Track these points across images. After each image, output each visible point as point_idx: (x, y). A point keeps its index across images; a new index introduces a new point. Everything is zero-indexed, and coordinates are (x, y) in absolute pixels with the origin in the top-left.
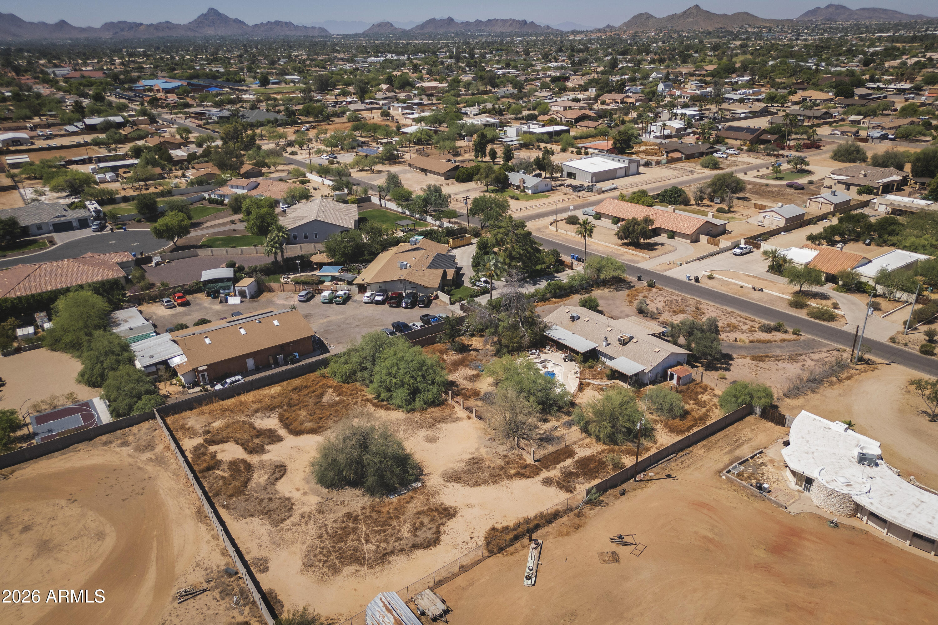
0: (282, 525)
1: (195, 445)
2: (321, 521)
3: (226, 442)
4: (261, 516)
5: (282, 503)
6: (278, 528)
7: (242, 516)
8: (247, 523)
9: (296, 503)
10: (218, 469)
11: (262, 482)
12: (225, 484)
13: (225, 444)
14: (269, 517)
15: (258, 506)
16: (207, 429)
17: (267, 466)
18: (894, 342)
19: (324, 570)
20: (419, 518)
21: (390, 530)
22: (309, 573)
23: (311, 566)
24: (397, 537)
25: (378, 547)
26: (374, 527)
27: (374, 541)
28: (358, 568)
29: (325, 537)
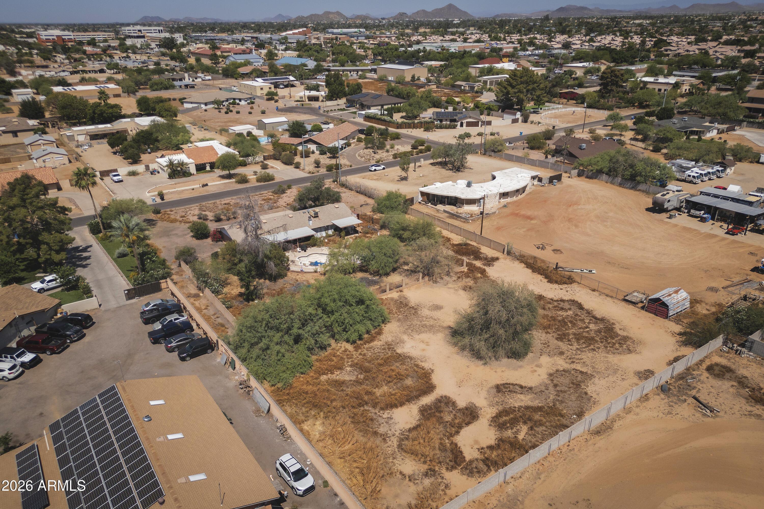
0: (588, 372)
2: (574, 352)
4: (583, 387)
5: (558, 378)
6: (594, 374)
7: (588, 400)
9: (553, 369)
11: (529, 397)
12: (540, 425)
14: (582, 382)
15: (568, 392)
17: (499, 399)
18: (313, 173)
19: (629, 343)
20: (549, 308)
21: (568, 319)
22: (637, 350)
23: (629, 350)
24: (575, 316)
25: (590, 323)
26: (569, 326)
27: (585, 325)
28: (617, 329)
29: (592, 347)
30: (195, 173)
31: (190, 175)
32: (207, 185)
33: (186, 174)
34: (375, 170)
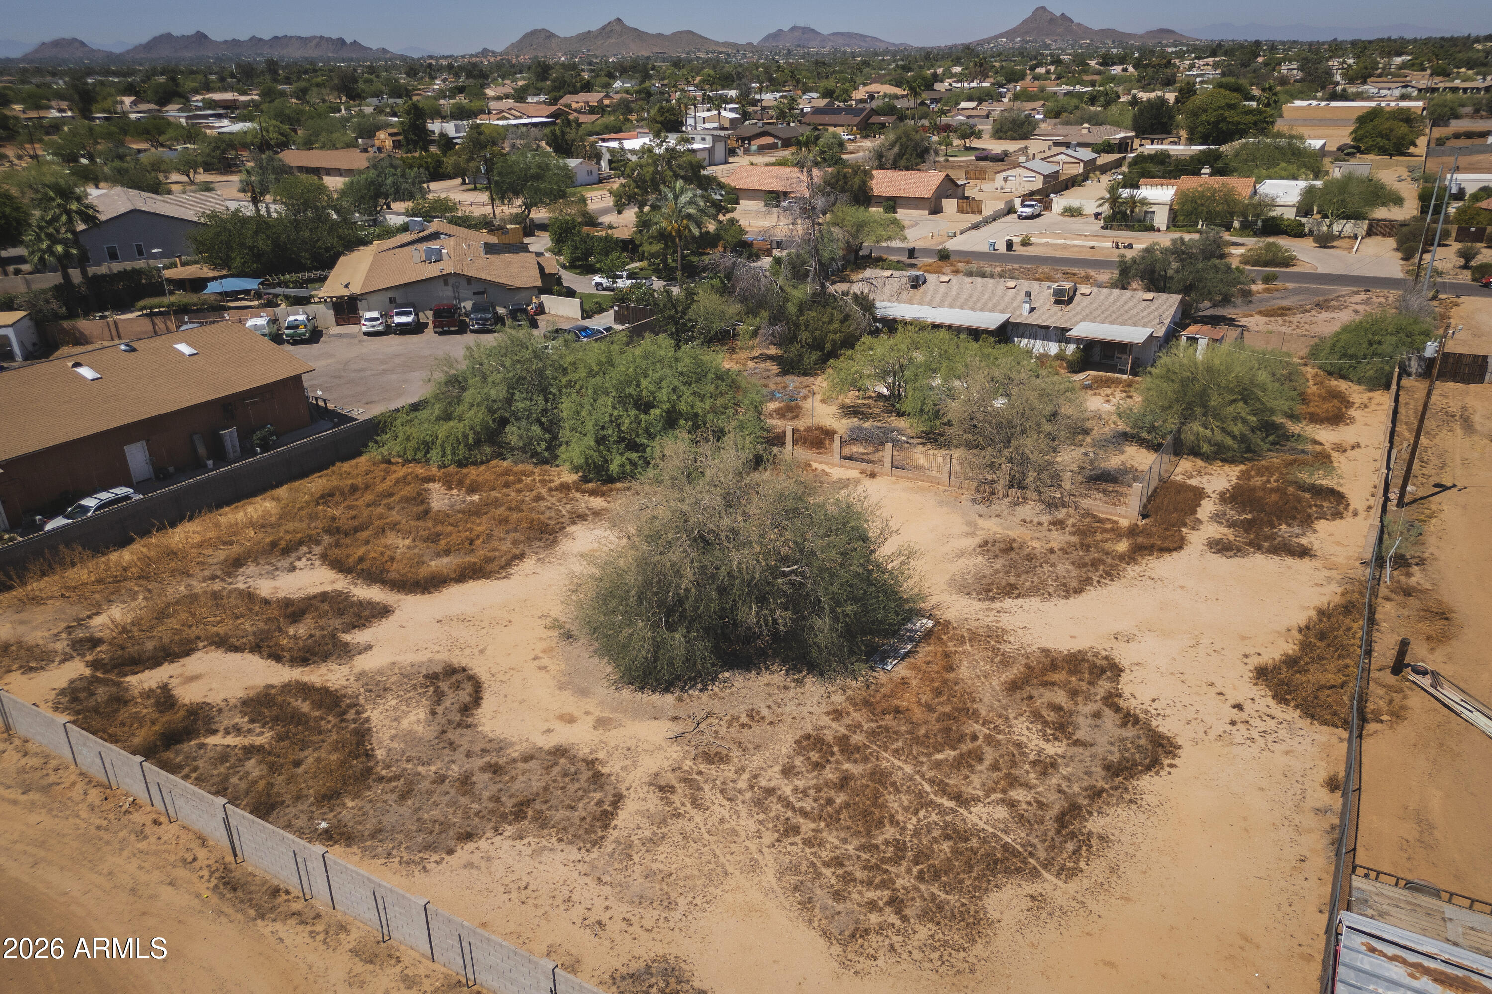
0: (613, 834)
1: (63, 683)
2: (742, 785)
3: (188, 653)
4: (509, 830)
5: (548, 769)
6: (609, 847)
7: (428, 847)
8: (470, 865)
9: (601, 755)
10: (215, 732)
11: (420, 729)
12: (273, 769)
13: (184, 661)
14: (542, 822)
15: (464, 800)
16: (80, 634)
17: (399, 684)
19: (923, 931)
20: (1031, 698)
21: (986, 749)
22: (880, 962)
23: (860, 933)
24: (1034, 764)
25: (1012, 804)
26: (930, 755)
27: (980, 793)
28: (1030, 888)
29: (807, 826)
31: (1152, 228)
32: (1130, 246)
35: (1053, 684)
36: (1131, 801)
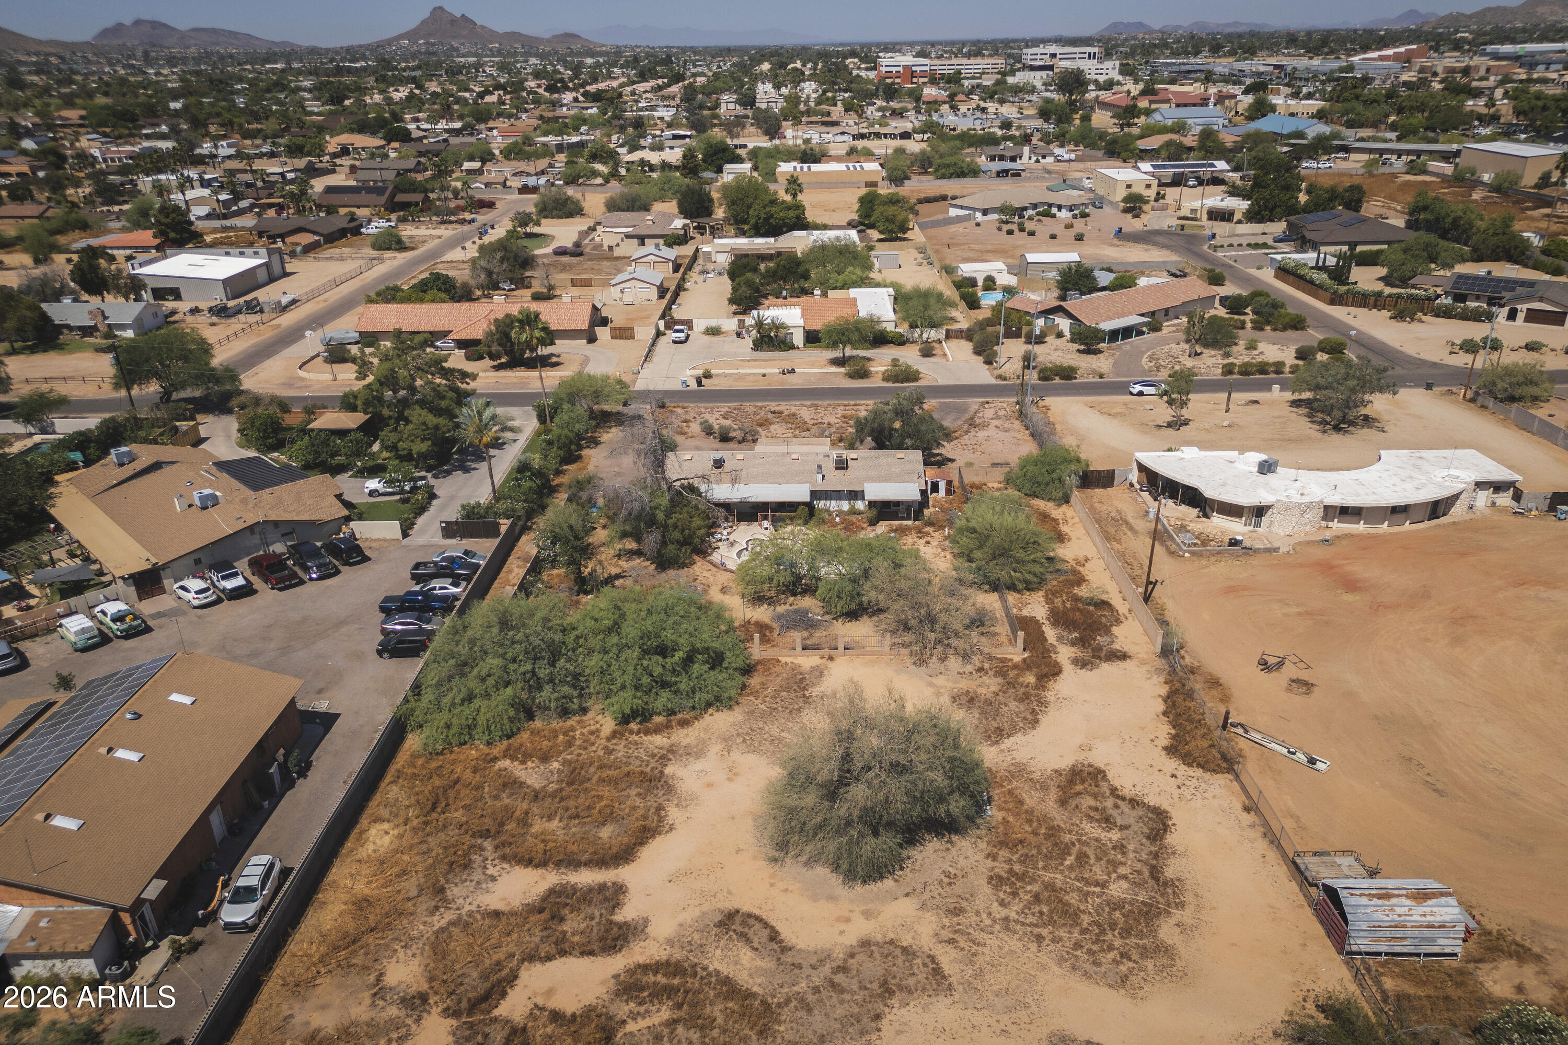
0: (953, 980)
2: (987, 922)
3: (512, 977)
4: (894, 1003)
5: (871, 956)
6: (959, 988)
7: (863, 1033)
8: (900, 1032)
9: (892, 936)
10: (623, 1022)
11: (761, 963)
12: (701, 1028)
13: (521, 982)
14: (907, 990)
17: (704, 938)
18: (1005, 379)
19: (1150, 964)
20: (1077, 807)
21: (1085, 849)
22: (1146, 988)
23: (1124, 979)
24: (1114, 848)
25: (1125, 877)
26: (1062, 864)
27: (1105, 877)
28: (1172, 921)
29: (1044, 932)
30: (801, 345)
31: (792, 347)
32: (793, 371)
33: (785, 345)
34: (1141, 394)
35: (1080, 793)
36: (1174, 853)
